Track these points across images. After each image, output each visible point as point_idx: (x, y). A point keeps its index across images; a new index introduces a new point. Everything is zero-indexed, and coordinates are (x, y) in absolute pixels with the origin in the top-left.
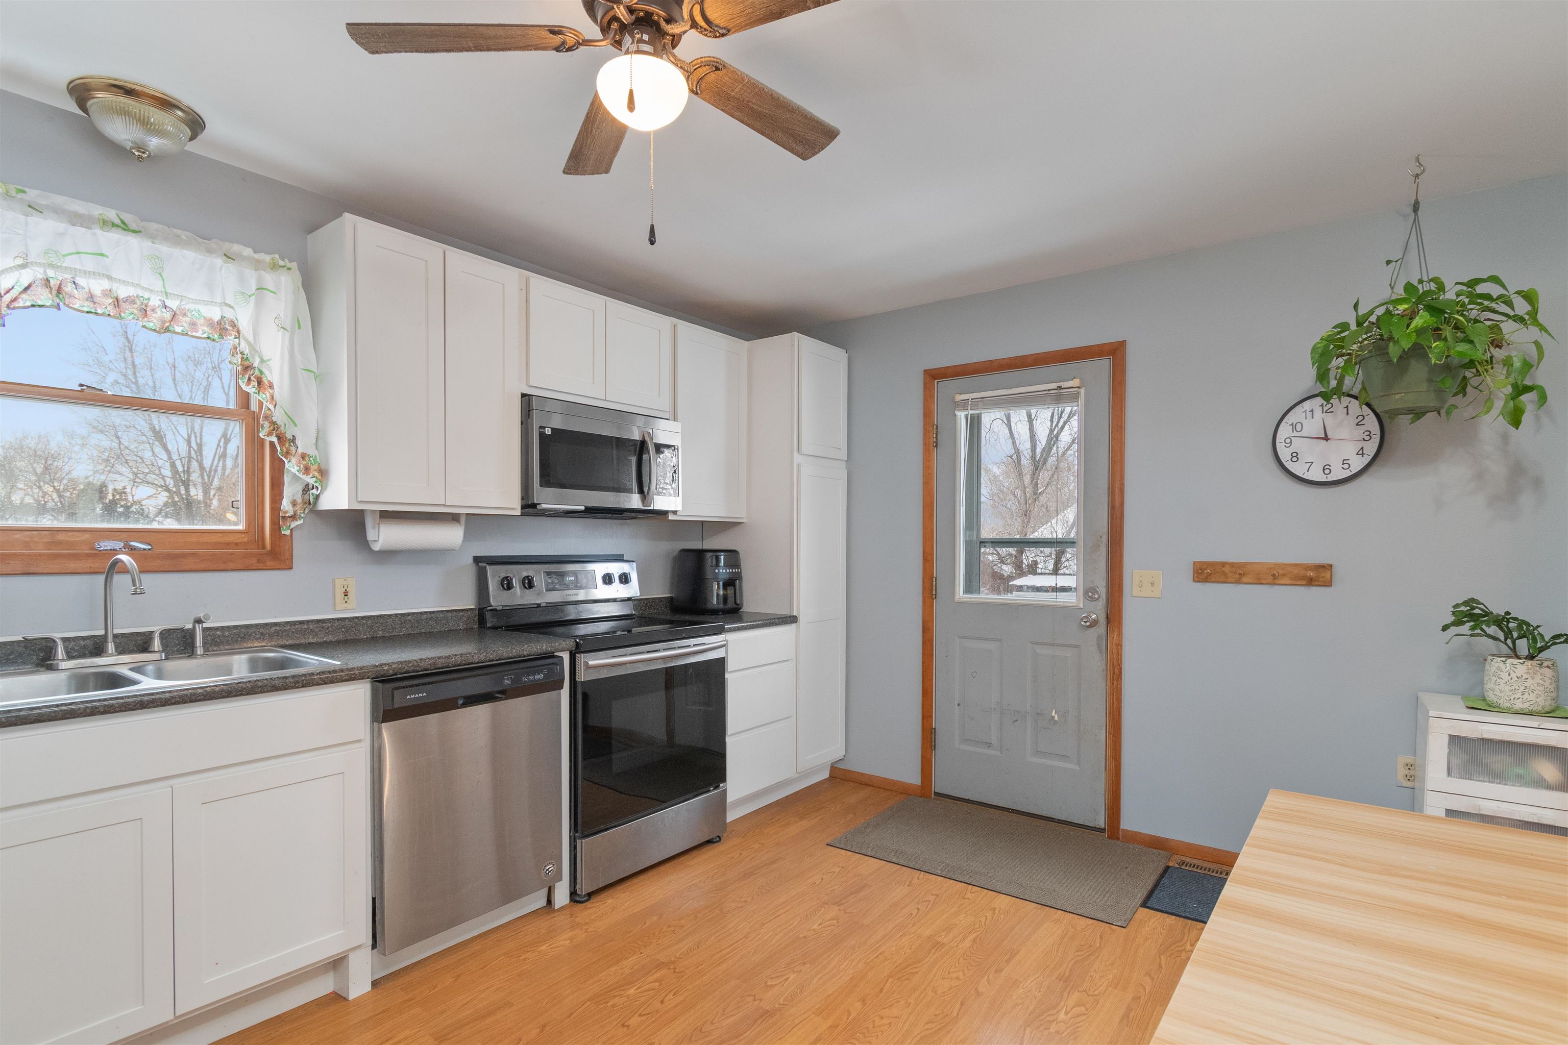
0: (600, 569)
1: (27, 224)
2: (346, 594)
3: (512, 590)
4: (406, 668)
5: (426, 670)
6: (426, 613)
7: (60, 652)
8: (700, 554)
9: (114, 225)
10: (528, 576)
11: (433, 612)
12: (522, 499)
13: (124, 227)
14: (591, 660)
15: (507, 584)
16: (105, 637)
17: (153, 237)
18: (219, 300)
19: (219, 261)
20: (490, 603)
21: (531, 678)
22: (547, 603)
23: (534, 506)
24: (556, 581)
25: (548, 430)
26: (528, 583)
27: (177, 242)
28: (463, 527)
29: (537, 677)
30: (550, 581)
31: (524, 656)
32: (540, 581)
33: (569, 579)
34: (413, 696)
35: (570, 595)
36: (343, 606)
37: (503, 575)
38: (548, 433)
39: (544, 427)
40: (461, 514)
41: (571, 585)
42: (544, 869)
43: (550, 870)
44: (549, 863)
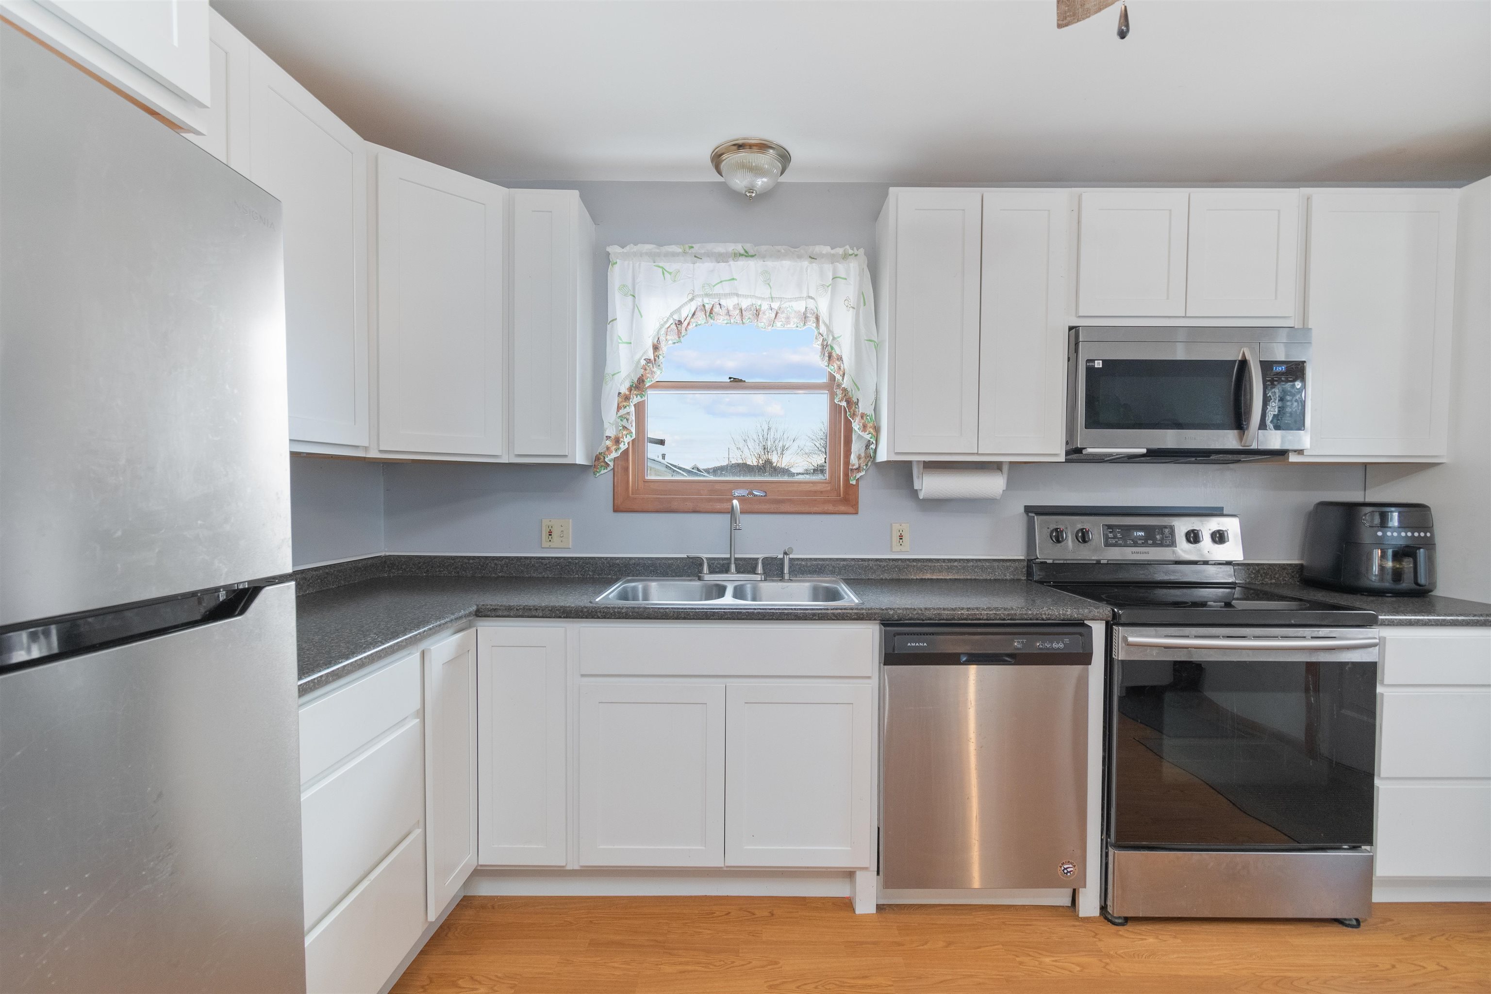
0: (1182, 526)
1: (694, 270)
2: (901, 537)
3: (1062, 544)
4: (910, 615)
5: (931, 619)
6: (973, 560)
7: (706, 570)
8: (1351, 509)
9: (741, 255)
10: (1084, 529)
11: (980, 560)
12: (1067, 443)
13: (747, 255)
14: (1132, 636)
15: (1057, 537)
16: (730, 559)
17: (763, 257)
18: (805, 295)
19: (805, 263)
20: (1037, 555)
21: (1048, 646)
22: (1108, 560)
23: (1079, 451)
24: (1119, 535)
26: (1083, 537)
27: (779, 256)
28: (1005, 476)
29: (1055, 645)
30: (1111, 535)
31: (1043, 620)
32: (1097, 535)
33: (1137, 534)
34: (913, 644)
35: (1138, 553)
36: (898, 548)
37: (1053, 526)
38: (1096, 366)
39: (1093, 361)
40: (1002, 462)
41: (1140, 542)
42: (1061, 867)
43: (1069, 870)
44: (1069, 862)
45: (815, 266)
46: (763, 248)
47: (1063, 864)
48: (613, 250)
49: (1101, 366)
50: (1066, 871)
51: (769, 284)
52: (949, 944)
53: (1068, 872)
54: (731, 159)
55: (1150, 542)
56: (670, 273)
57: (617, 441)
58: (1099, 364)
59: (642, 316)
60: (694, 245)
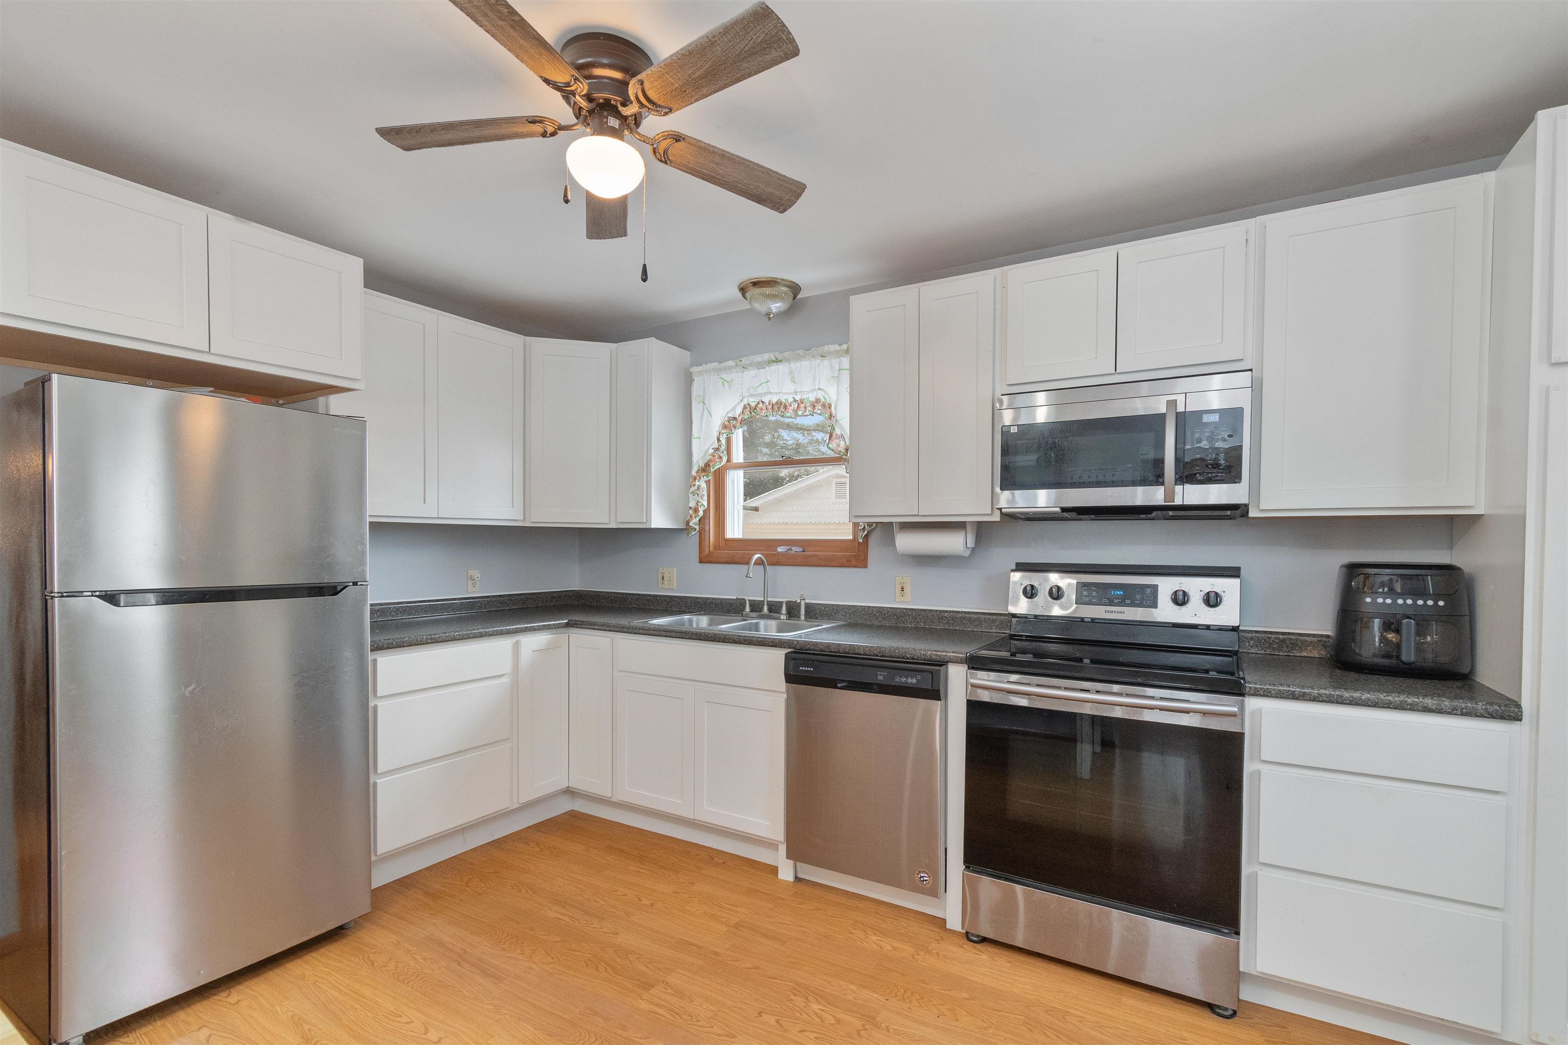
0: (1166, 586)
1: (743, 377)
2: (902, 590)
3: (1034, 599)
4: (808, 646)
5: (822, 651)
6: (961, 612)
7: (747, 609)
9: (773, 361)
10: (1057, 586)
13: (777, 361)
15: (1031, 593)
16: (764, 601)
17: (788, 360)
18: (817, 388)
19: (819, 361)
21: (904, 680)
24: (1094, 594)
25: (1014, 429)
26: (1057, 594)
27: (799, 358)
29: (910, 680)
30: (1085, 593)
32: (1071, 592)
33: (1114, 593)
34: (804, 669)
35: (1112, 612)
36: (899, 599)
37: (1026, 583)
38: (1013, 431)
39: (1007, 426)
40: (964, 522)
41: (1116, 601)
42: (918, 874)
43: (925, 878)
44: (924, 872)
45: (826, 362)
46: (787, 354)
47: (920, 872)
48: (694, 370)
49: (1017, 431)
50: (922, 879)
51: (794, 381)
52: (817, 909)
53: (924, 880)
54: (753, 292)
55: (1128, 601)
56: (728, 382)
57: (696, 511)
59: (711, 416)
60: (742, 359)
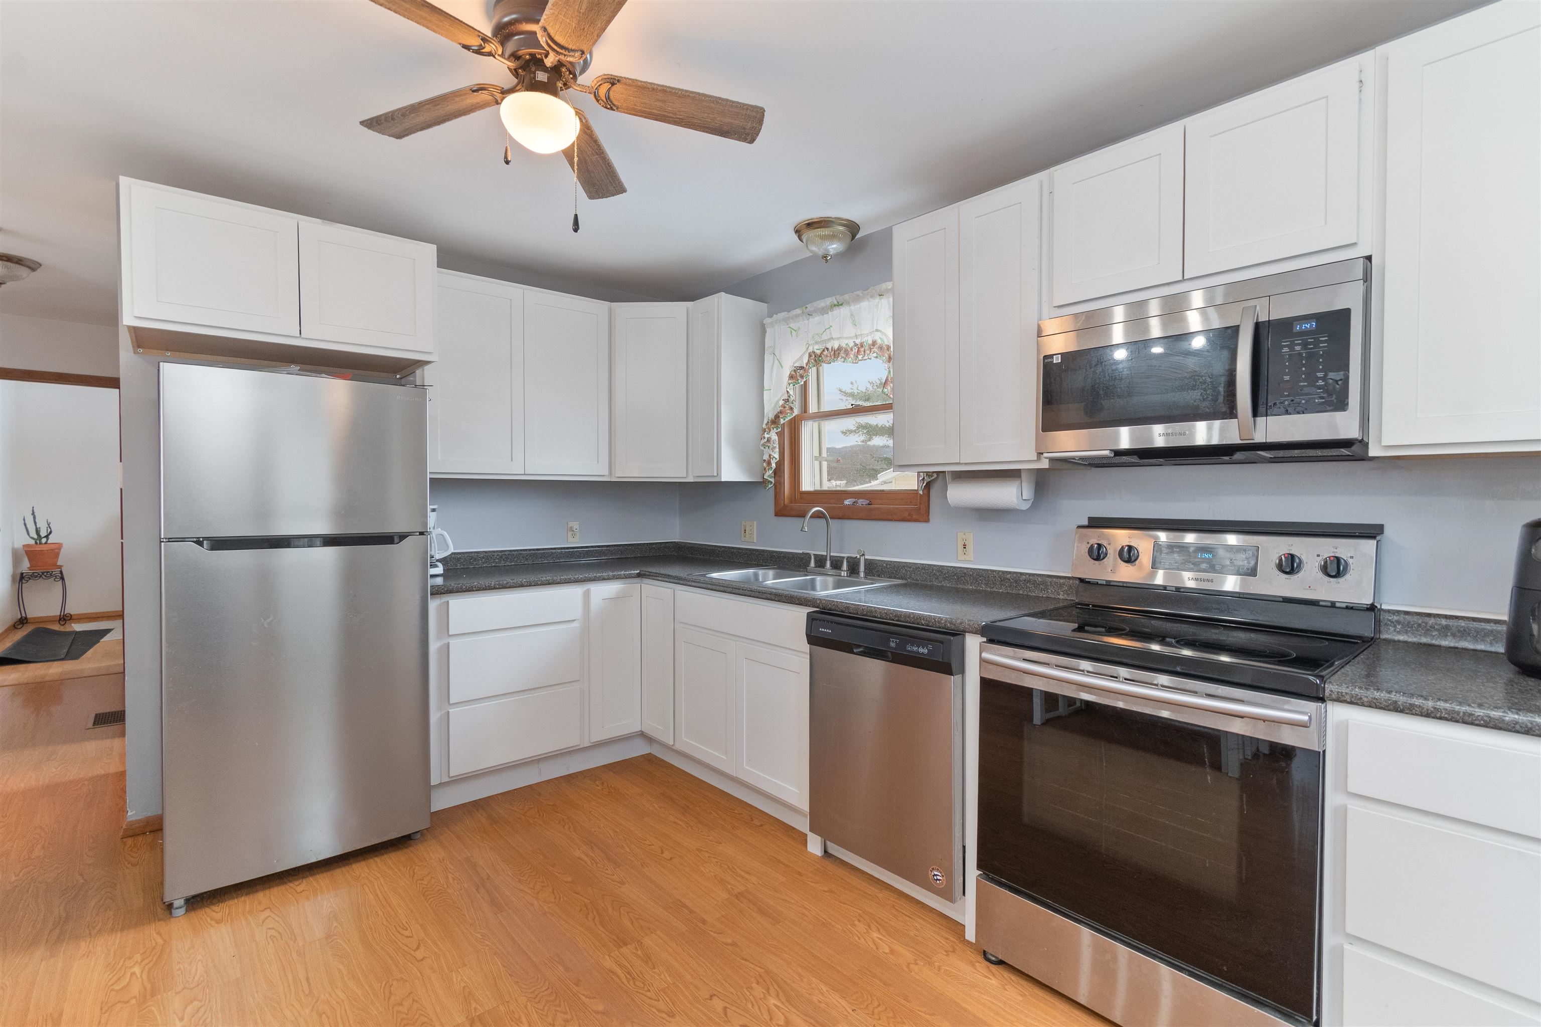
1: (808, 325)
2: (965, 546)
3: (1104, 562)
5: (842, 612)
7: (812, 564)
9: (835, 305)
10: (1127, 544)
13: (839, 305)
15: (1099, 553)
16: (827, 556)
17: (848, 303)
18: (875, 329)
19: (877, 300)
21: (915, 649)
26: (1128, 555)
27: (858, 300)
29: (921, 650)
32: (1147, 553)
33: (1199, 556)
34: (823, 630)
35: (1203, 580)
36: (961, 557)
37: (1094, 541)
38: (1054, 362)
39: (1051, 356)
40: (1020, 469)
41: (1204, 566)
42: (931, 871)
43: (939, 878)
44: (938, 870)
45: (884, 301)
46: (846, 296)
47: (933, 869)
48: (767, 321)
49: (1060, 361)
50: (935, 878)
51: (855, 325)
52: (831, 891)
53: (937, 879)
54: (808, 234)
56: (795, 331)
57: (769, 463)
58: (1057, 358)
59: (782, 367)
60: (807, 306)
